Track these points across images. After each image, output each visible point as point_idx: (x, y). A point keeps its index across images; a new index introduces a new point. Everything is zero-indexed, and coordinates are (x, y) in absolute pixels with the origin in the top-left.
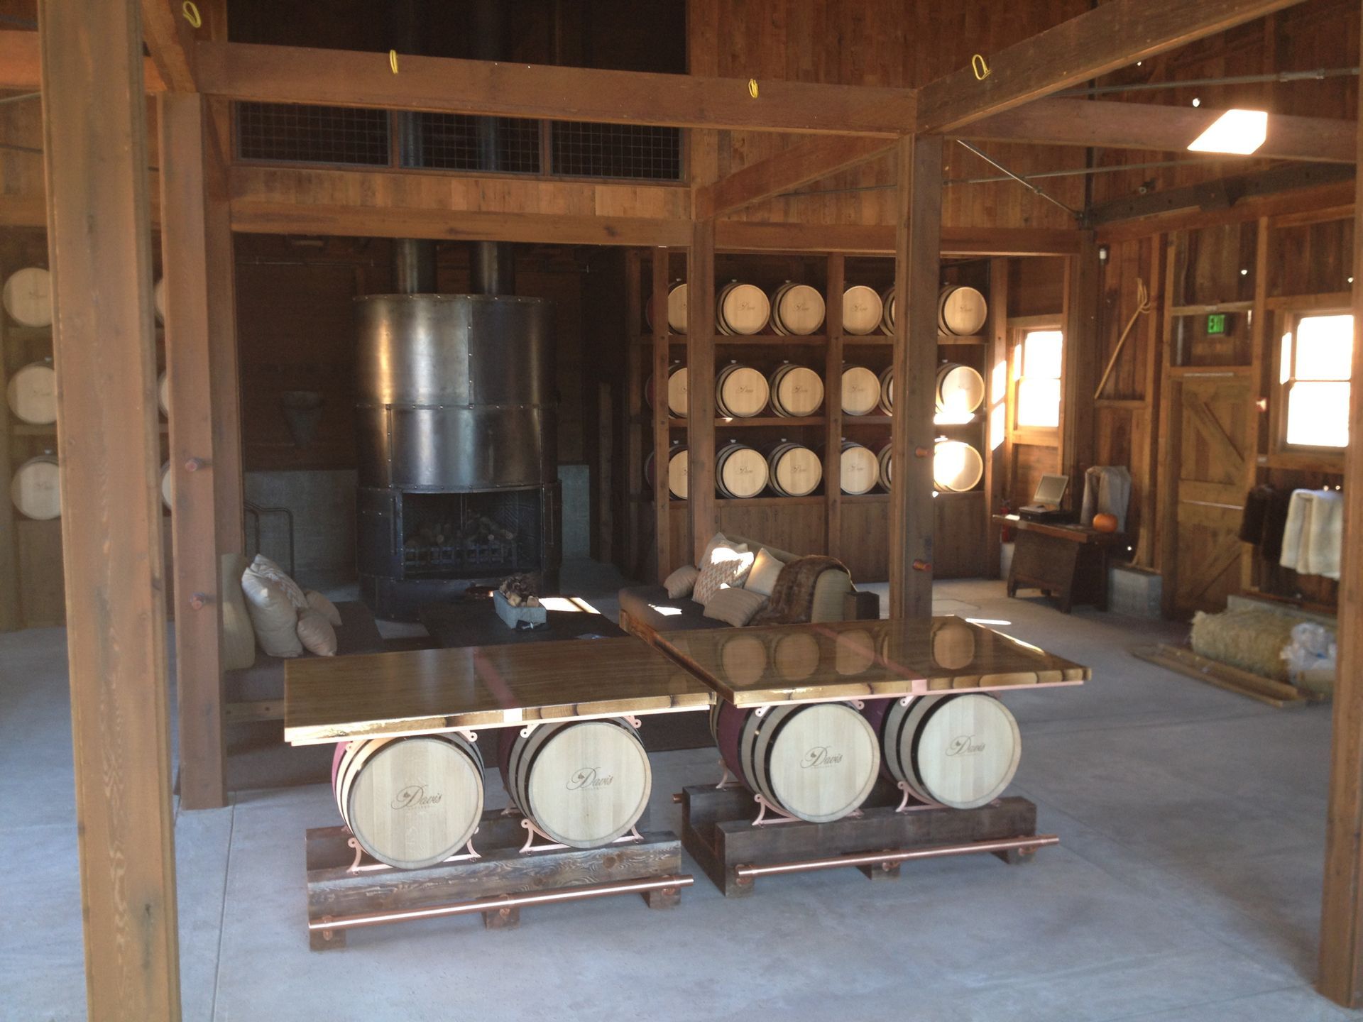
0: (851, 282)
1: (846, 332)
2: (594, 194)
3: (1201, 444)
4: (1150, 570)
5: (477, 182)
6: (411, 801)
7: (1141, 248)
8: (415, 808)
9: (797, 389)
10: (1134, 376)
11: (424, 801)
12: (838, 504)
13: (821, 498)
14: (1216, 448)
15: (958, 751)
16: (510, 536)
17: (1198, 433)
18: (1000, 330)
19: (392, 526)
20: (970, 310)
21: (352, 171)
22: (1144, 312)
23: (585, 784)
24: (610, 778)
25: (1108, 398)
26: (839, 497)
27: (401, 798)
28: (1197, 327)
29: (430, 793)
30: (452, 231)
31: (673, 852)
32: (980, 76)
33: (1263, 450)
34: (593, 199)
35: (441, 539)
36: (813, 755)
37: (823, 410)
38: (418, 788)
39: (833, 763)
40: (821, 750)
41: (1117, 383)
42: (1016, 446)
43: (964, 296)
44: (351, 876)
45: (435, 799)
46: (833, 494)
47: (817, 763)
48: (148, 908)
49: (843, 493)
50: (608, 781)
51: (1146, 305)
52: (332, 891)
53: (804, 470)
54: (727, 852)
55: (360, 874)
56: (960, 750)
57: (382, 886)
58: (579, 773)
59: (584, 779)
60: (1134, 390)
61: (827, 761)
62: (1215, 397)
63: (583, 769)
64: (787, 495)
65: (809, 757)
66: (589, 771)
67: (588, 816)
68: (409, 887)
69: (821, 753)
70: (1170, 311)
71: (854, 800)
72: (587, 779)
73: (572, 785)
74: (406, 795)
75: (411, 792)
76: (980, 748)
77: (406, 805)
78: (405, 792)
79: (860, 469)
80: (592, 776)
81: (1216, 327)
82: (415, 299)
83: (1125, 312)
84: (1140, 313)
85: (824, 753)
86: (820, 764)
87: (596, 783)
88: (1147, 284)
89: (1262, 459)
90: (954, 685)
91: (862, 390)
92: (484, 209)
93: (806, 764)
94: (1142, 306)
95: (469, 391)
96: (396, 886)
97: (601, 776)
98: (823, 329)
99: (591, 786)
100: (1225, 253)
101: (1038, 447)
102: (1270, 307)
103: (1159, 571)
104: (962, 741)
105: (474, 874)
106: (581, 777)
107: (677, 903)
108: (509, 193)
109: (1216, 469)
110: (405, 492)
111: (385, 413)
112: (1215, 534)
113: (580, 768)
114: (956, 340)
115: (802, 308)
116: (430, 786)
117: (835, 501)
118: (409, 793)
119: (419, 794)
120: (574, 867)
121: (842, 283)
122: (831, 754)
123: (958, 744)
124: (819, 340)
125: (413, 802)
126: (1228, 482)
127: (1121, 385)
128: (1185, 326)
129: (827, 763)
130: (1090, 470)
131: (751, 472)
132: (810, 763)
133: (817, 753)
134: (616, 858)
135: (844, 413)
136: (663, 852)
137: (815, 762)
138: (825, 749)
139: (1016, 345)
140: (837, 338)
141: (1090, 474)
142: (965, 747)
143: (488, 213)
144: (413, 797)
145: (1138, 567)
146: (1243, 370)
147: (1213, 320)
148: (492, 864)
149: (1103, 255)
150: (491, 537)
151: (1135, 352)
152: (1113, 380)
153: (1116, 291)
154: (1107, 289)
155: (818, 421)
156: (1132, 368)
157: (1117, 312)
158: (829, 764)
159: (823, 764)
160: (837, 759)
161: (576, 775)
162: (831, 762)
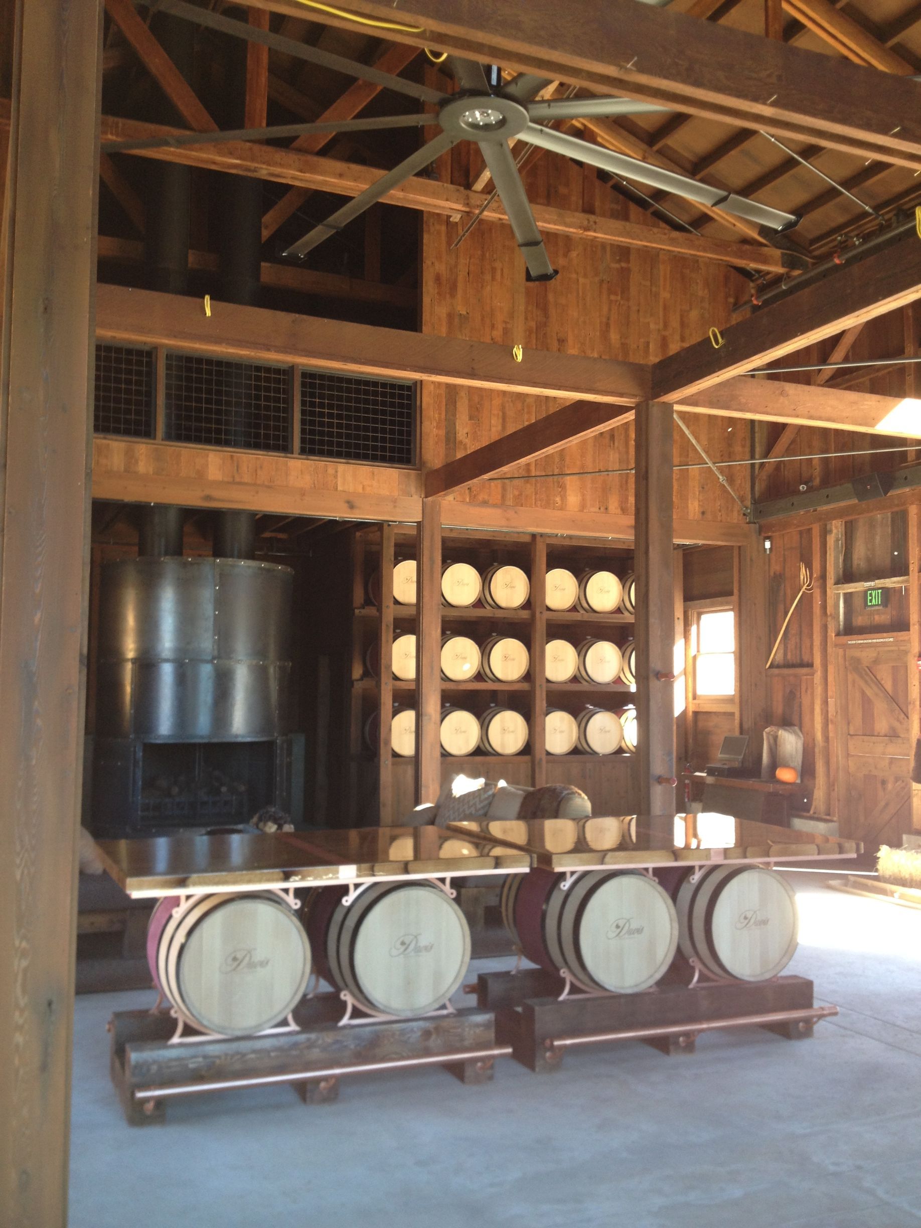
0: (551, 566)
1: (548, 609)
2: (336, 472)
3: (867, 703)
4: (828, 817)
5: (232, 457)
6: (239, 965)
7: (801, 538)
8: (243, 972)
9: (506, 658)
10: (800, 648)
11: (252, 965)
12: (544, 763)
13: (527, 758)
14: (880, 706)
15: (746, 926)
16: (242, 788)
17: (863, 693)
18: (679, 611)
19: (131, 775)
21: (116, 440)
22: (806, 591)
23: (406, 952)
24: (431, 945)
25: (778, 667)
26: (544, 757)
27: (230, 960)
28: (857, 602)
29: (258, 957)
30: (208, 498)
31: (486, 1026)
32: (717, 344)
34: (336, 477)
35: (175, 790)
36: (618, 927)
37: (528, 677)
38: (246, 952)
39: (636, 935)
40: (625, 921)
41: (785, 654)
42: (696, 714)
44: (173, 1046)
45: (264, 964)
46: (539, 754)
47: (621, 934)
48: (50, 1004)
49: (548, 753)
50: (428, 948)
51: (808, 586)
52: (155, 1062)
53: (512, 732)
54: (538, 1026)
55: (181, 1045)
56: (747, 924)
57: (205, 1057)
58: (401, 939)
59: (406, 946)
60: (802, 660)
61: (631, 932)
62: (876, 661)
63: (405, 935)
64: (497, 754)
65: (614, 928)
66: (411, 937)
67: (409, 984)
68: (231, 1059)
69: (625, 925)
70: (832, 589)
71: (655, 972)
72: (409, 945)
73: (394, 952)
74: (235, 959)
75: (240, 956)
76: (765, 922)
77: (234, 970)
78: (234, 955)
79: (562, 732)
80: (414, 942)
81: (875, 599)
82: (166, 561)
83: (789, 591)
84: (804, 592)
85: (627, 925)
86: (625, 934)
87: (418, 950)
88: (809, 566)
90: (748, 854)
91: (562, 660)
92: (237, 479)
93: (610, 935)
94: (805, 586)
95: (213, 646)
96: (219, 1057)
97: (422, 943)
98: (528, 605)
99: (413, 953)
100: (878, 538)
101: (715, 713)
103: (835, 819)
104: (749, 915)
105: (295, 1045)
106: (403, 943)
107: (491, 1078)
108: (261, 467)
109: (882, 725)
110: (146, 741)
111: (129, 667)
112: (884, 782)
115: (510, 586)
116: (258, 950)
117: (541, 761)
118: (238, 956)
119: (247, 959)
120: (392, 1040)
121: (544, 566)
122: (634, 925)
123: (746, 918)
124: (525, 614)
125: (241, 967)
126: (893, 735)
127: (789, 656)
128: (845, 602)
129: (630, 934)
130: (767, 730)
131: (464, 732)
132: (615, 935)
133: (621, 925)
134: (432, 1030)
135: (548, 681)
136: (478, 1025)
137: (619, 934)
138: (628, 920)
139: (691, 625)
140: (541, 613)
141: (768, 734)
142: (752, 921)
143: (240, 483)
144: (242, 961)
145: (816, 816)
146: (902, 635)
147: (871, 595)
148: (313, 1036)
149: (768, 545)
150: (224, 789)
151: (800, 627)
152: (781, 651)
153: (780, 575)
154: (772, 574)
155: (525, 686)
156: (798, 640)
157: (782, 593)
158: (632, 936)
159: (626, 936)
160: (639, 931)
161: (399, 942)
162: (633, 934)
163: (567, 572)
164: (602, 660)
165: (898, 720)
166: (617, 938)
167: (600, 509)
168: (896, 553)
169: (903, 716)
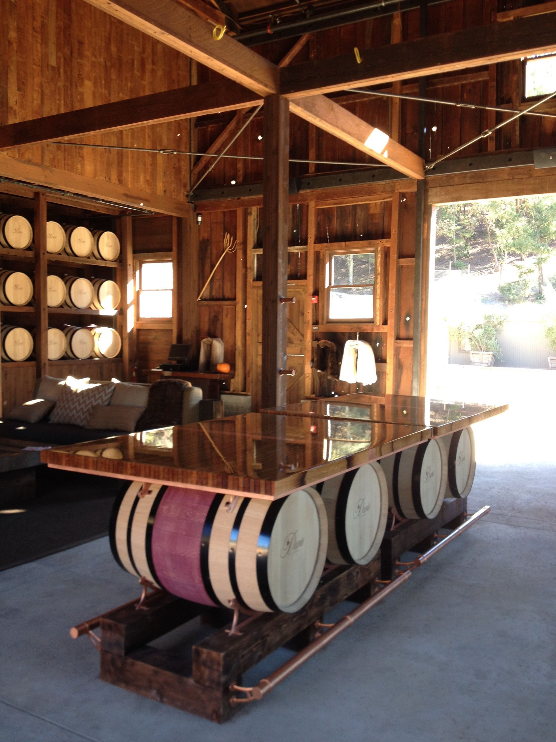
0: (49, 218)
1: (48, 252)
4: (244, 393)
9: (16, 287)
10: (223, 288)
12: (47, 365)
13: (34, 363)
18: (130, 260)
20: (111, 246)
22: (229, 252)
25: (205, 300)
26: (47, 362)
33: (316, 323)
37: (33, 302)
41: (211, 291)
42: (138, 330)
43: (108, 237)
49: (49, 359)
53: (22, 344)
60: (223, 296)
64: (13, 361)
70: (250, 251)
79: (55, 343)
83: (214, 251)
84: (227, 252)
88: (234, 235)
89: (315, 328)
91: (55, 291)
94: (228, 249)
98: (32, 247)
101: (154, 330)
102: (317, 249)
103: (249, 393)
114: (106, 264)
115: (18, 230)
117: (45, 364)
121: (45, 218)
124: (30, 254)
127: (214, 293)
128: (258, 261)
130: (203, 340)
135: (48, 306)
139: (136, 272)
140: (44, 254)
141: (205, 342)
145: (235, 392)
146: (302, 282)
149: (200, 219)
151: (223, 274)
152: (208, 290)
153: (208, 239)
154: (201, 239)
155: (30, 309)
156: (221, 283)
157: (209, 252)
163: (58, 224)
164: (80, 292)
165: (293, 333)
167: (105, 178)
168: (295, 231)
169: (296, 331)
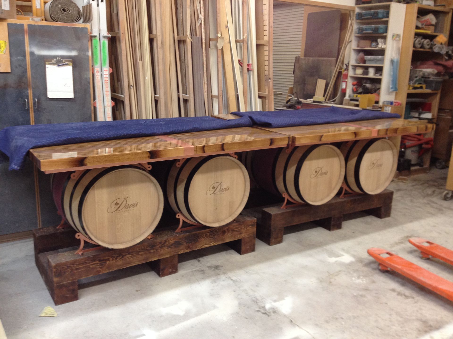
6: (119, 207)
8: (122, 211)
11: (127, 207)
23: (215, 192)
24: (228, 187)
27: (113, 206)
29: (130, 202)
31: (253, 225)
36: (316, 172)
38: (124, 199)
39: (324, 175)
45: (134, 205)
50: (227, 189)
54: (273, 223)
56: (374, 166)
58: (213, 185)
59: (215, 189)
61: (322, 174)
63: (215, 183)
65: (314, 173)
66: (218, 184)
67: (217, 209)
69: (320, 170)
72: (217, 188)
73: (209, 193)
74: (117, 204)
75: (119, 202)
76: (381, 165)
77: (116, 210)
78: (115, 202)
80: (219, 187)
87: (221, 191)
90: (388, 132)
93: (313, 176)
97: (224, 186)
99: (219, 193)
104: (375, 162)
105: (153, 247)
106: (214, 188)
107: (253, 250)
113: (213, 183)
116: (131, 198)
118: (118, 202)
119: (124, 203)
122: (324, 171)
123: (373, 164)
125: (120, 208)
129: (322, 175)
132: (314, 176)
133: (318, 171)
134: (226, 230)
136: (248, 225)
137: (316, 175)
138: (321, 168)
142: (376, 165)
144: (121, 205)
158: (322, 176)
159: (320, 176)
160: (326, 173)
161: (212, 187)
162: (323, 175)
166: (315, 177)
